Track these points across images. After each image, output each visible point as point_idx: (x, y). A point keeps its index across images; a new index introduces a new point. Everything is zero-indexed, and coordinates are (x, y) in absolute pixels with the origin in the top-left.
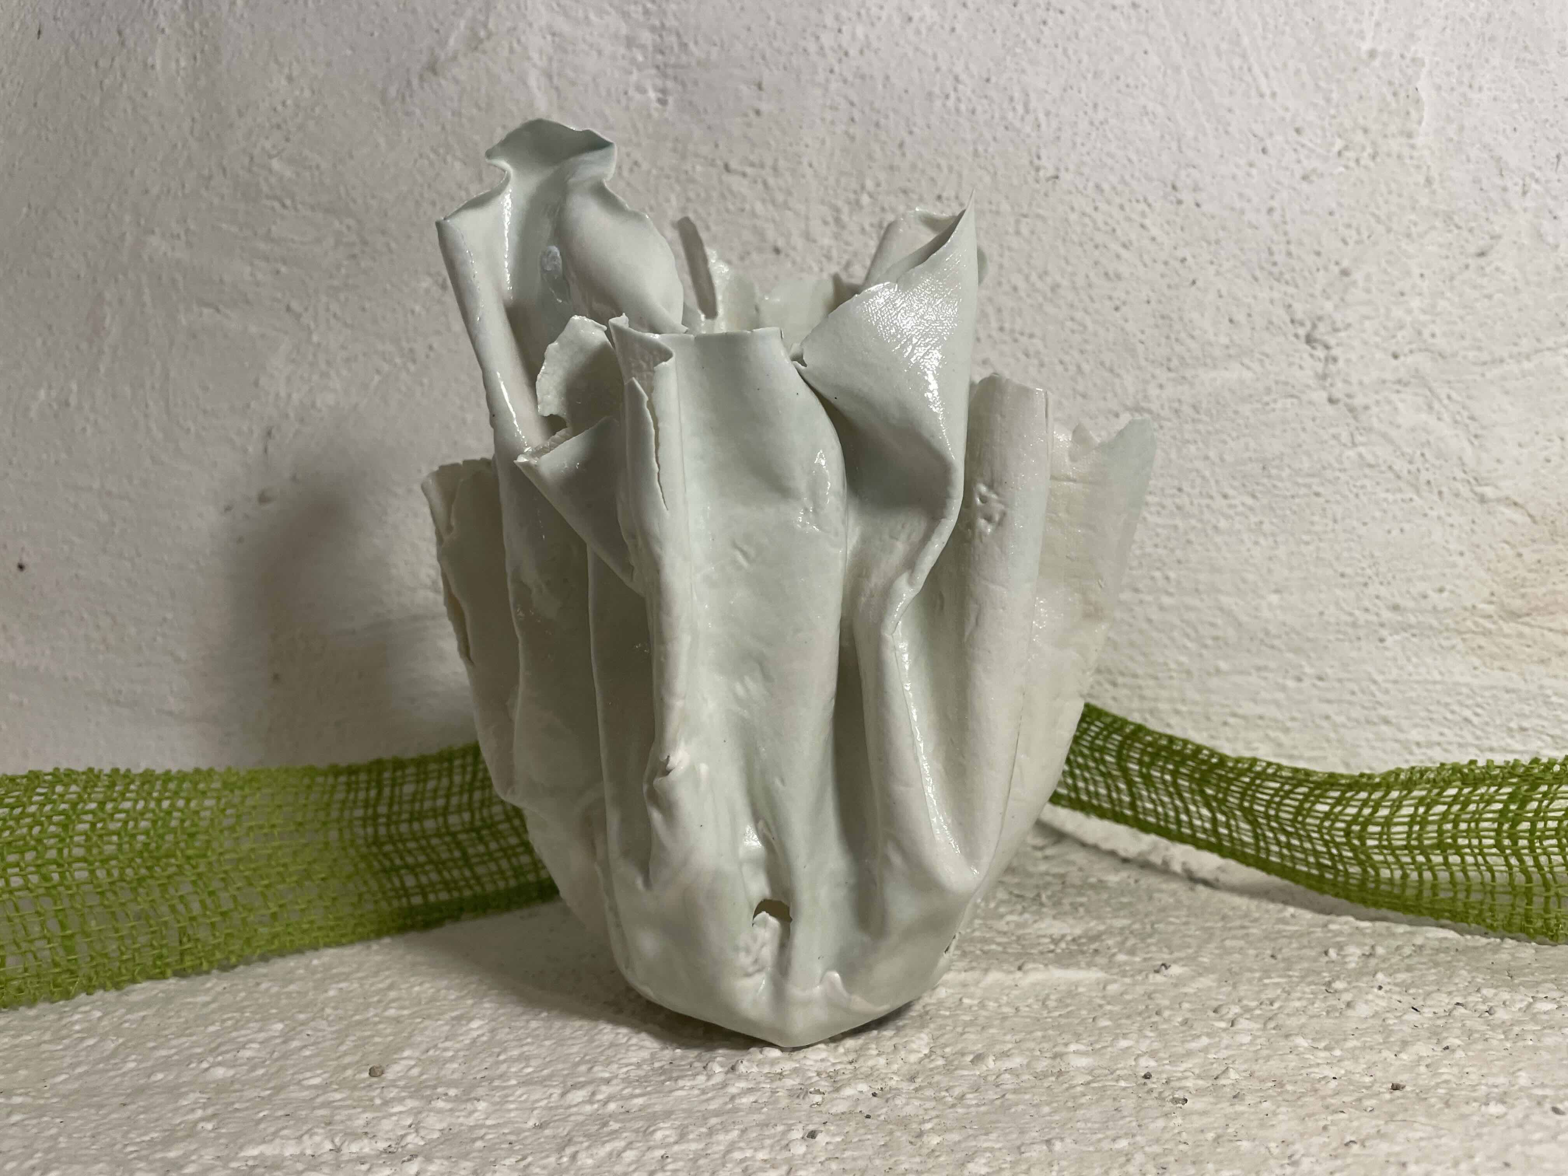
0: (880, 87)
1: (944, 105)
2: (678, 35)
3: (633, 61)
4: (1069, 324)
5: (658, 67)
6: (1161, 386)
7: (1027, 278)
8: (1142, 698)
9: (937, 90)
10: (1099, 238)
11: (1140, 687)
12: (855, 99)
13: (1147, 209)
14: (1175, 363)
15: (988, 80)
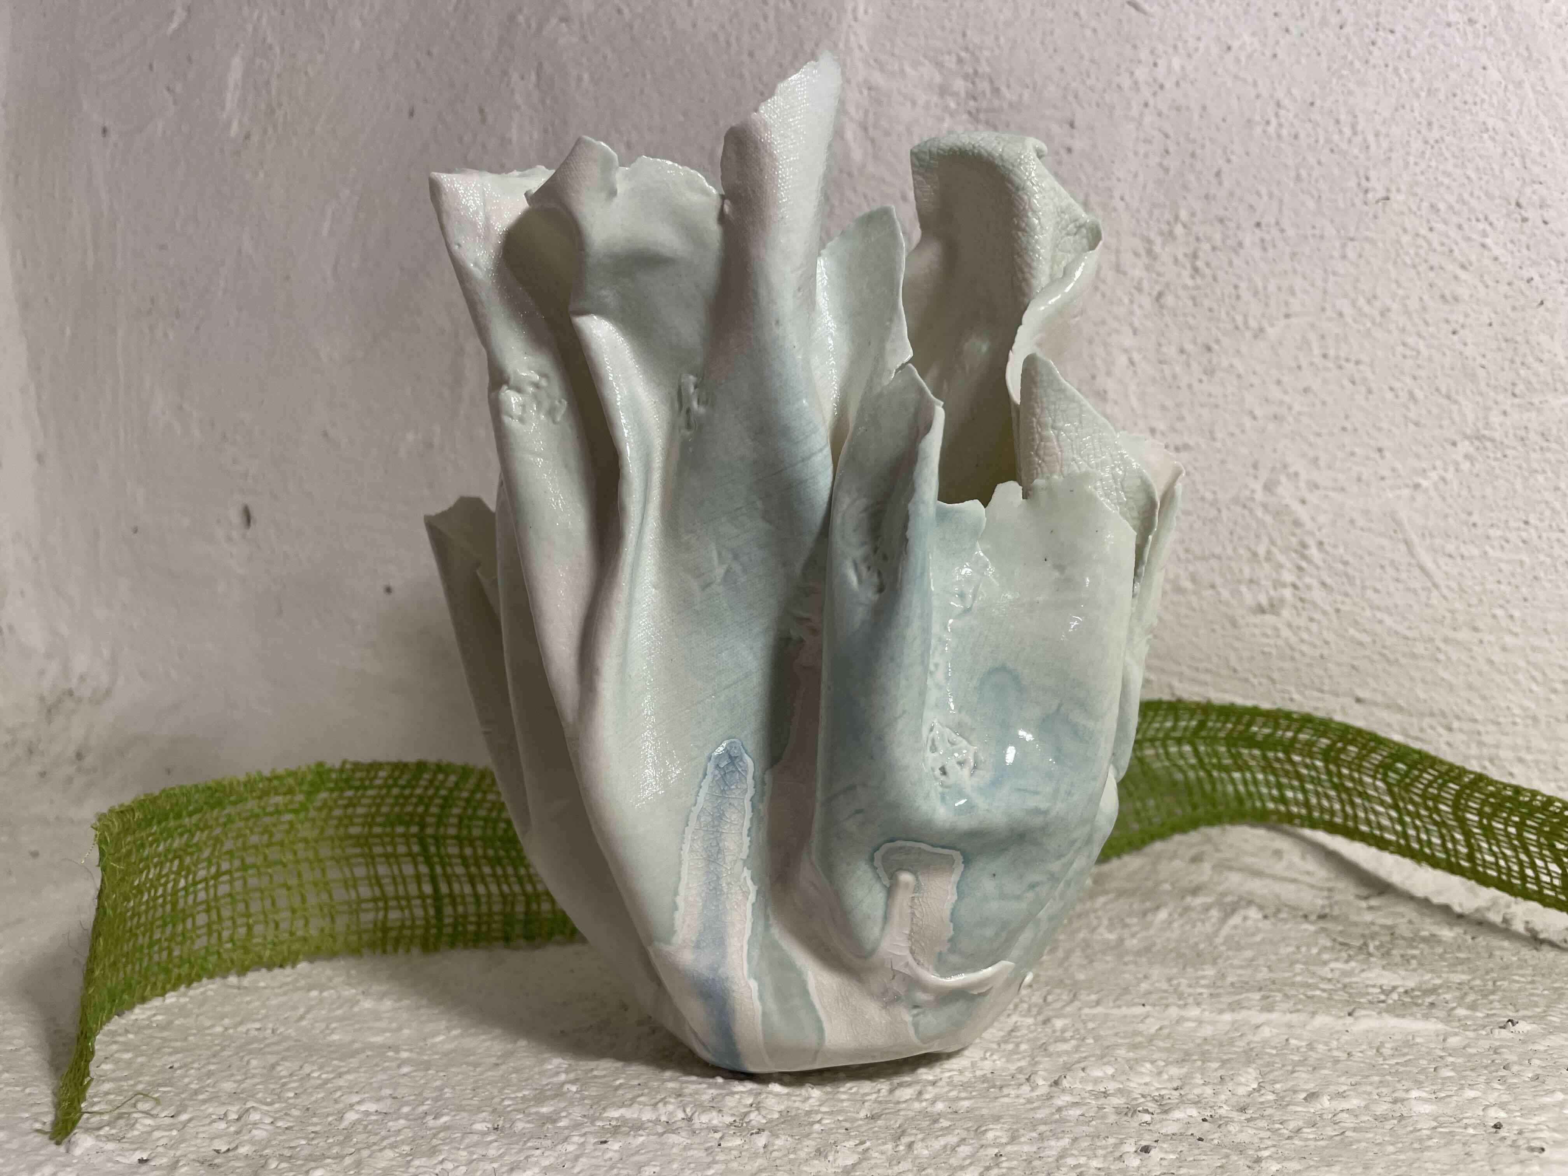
0: (1196, 117)
1: (1264, 131)
2: (991, 81)
3: (946, 108)
4: (1400, 349)
5: (970, 113)
6: (1505, 413)
7: (1354, 304)
8: (1481, 744)
9: (1257, 118)
10: (1435, 260)
11: (1479, 733)
12: (1170, 132)
13: (1488, 228)
14: (1520, 388)
15: (1312, 104)
